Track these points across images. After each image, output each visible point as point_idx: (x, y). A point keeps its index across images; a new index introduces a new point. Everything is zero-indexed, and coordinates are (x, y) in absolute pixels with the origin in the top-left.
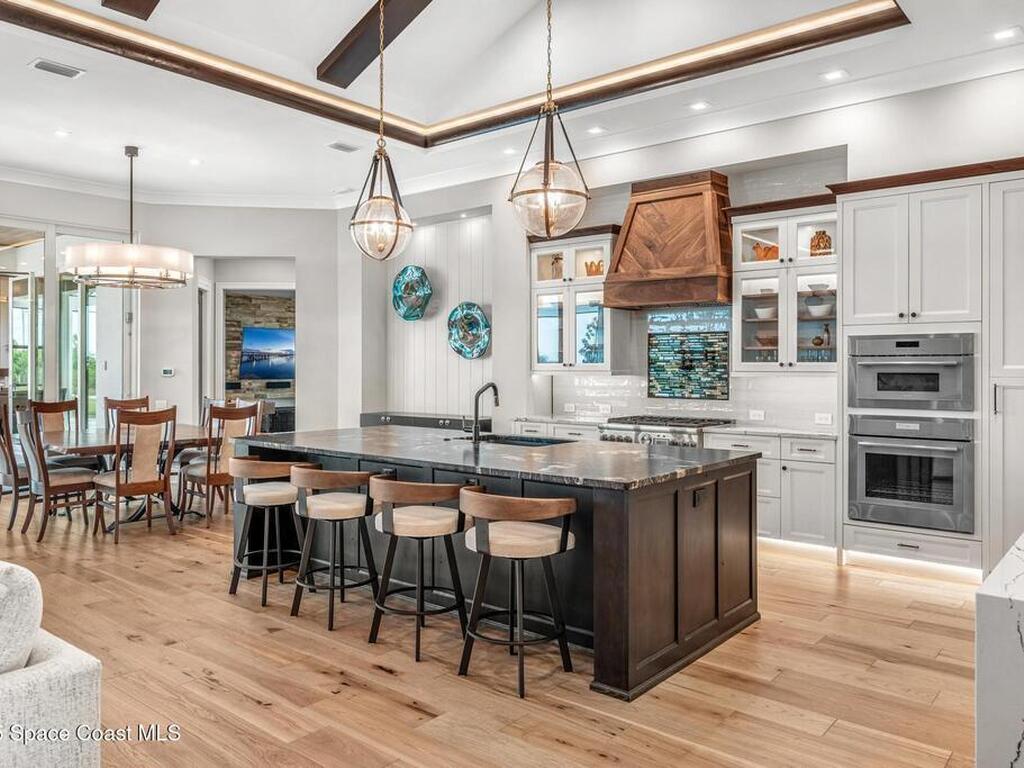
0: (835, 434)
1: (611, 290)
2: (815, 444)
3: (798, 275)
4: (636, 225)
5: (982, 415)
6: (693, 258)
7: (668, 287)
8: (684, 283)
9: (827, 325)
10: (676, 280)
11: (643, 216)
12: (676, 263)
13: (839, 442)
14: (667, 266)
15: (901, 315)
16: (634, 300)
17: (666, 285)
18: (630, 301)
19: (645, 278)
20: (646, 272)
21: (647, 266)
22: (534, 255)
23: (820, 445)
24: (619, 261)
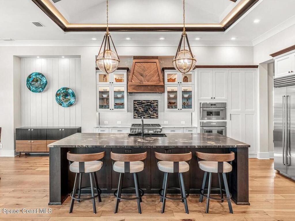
0: (197, 126)
1: (130, 87)
2: (192, 129)
3: (182, 87)
4: (136, 69)
5: (228, 120)
6: (156, 80)
7: (149, 88)
8: (154, 87)
9: (187, 99)
10: (152, 86)
11: (138, 66)
12: (150, 81)
13: (198, 128)
14: (148, 81)
15: (212, 98)
16: (138, 91)
17: (149, 87)
18: (137, 91)
19: (142, 84)
20: (141, 83)
21: (141, 81)
22: (98, 74)
23: (193, 129)
24: (132, 79)
